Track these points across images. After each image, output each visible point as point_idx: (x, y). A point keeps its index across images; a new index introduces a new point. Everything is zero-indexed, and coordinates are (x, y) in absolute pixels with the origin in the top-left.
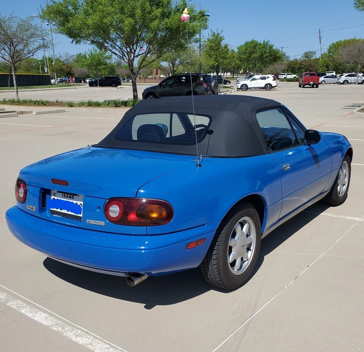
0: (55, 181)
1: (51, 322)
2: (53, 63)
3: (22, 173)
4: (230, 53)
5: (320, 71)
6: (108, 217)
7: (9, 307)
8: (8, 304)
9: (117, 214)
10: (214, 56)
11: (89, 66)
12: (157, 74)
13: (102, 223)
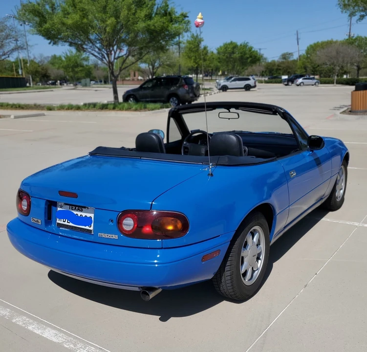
0: (62, 193)
1: (61, 339)
2: (28, 65)
3: (24, 184)
4: (209, 55)
5: (298, 73)
6: (121, 230)
7: (14, 324)
8: (14, 321)
9: (132, 227)
10: (193, 58)
11: (66, 68)
12: (135, 76)
13: (115, 237)
